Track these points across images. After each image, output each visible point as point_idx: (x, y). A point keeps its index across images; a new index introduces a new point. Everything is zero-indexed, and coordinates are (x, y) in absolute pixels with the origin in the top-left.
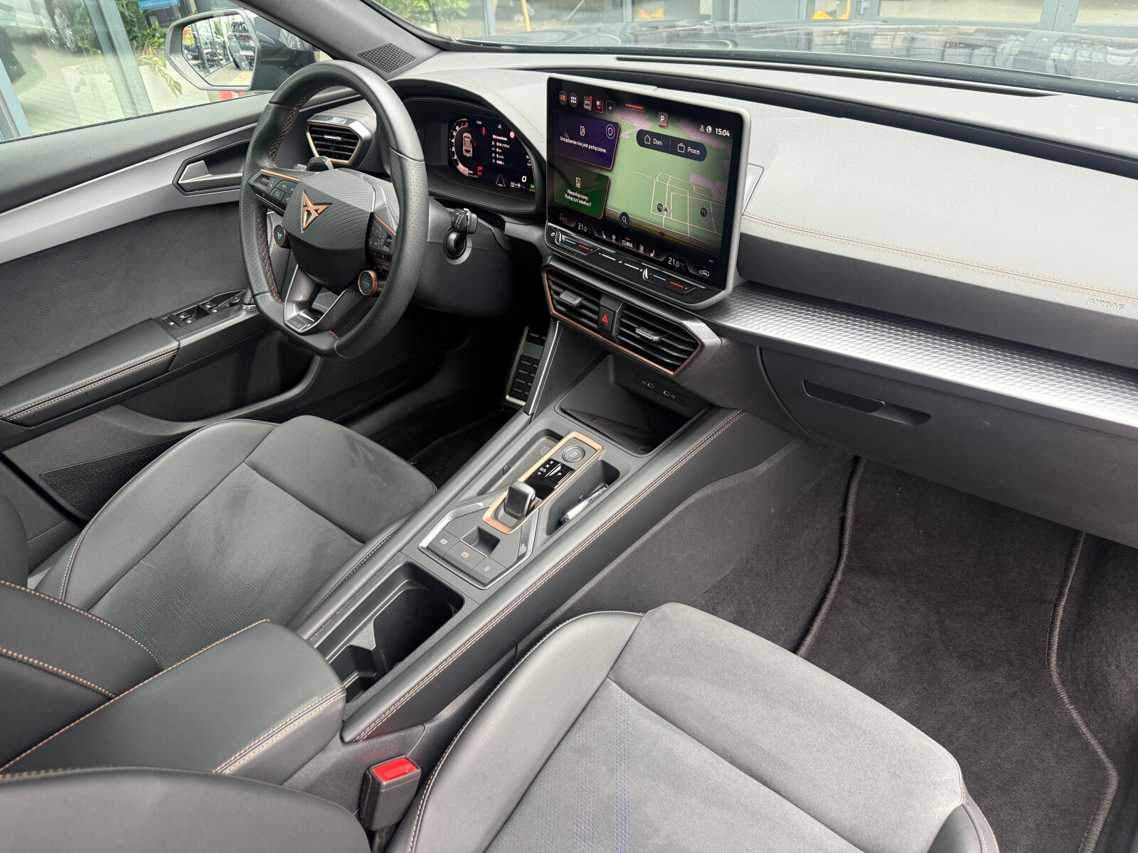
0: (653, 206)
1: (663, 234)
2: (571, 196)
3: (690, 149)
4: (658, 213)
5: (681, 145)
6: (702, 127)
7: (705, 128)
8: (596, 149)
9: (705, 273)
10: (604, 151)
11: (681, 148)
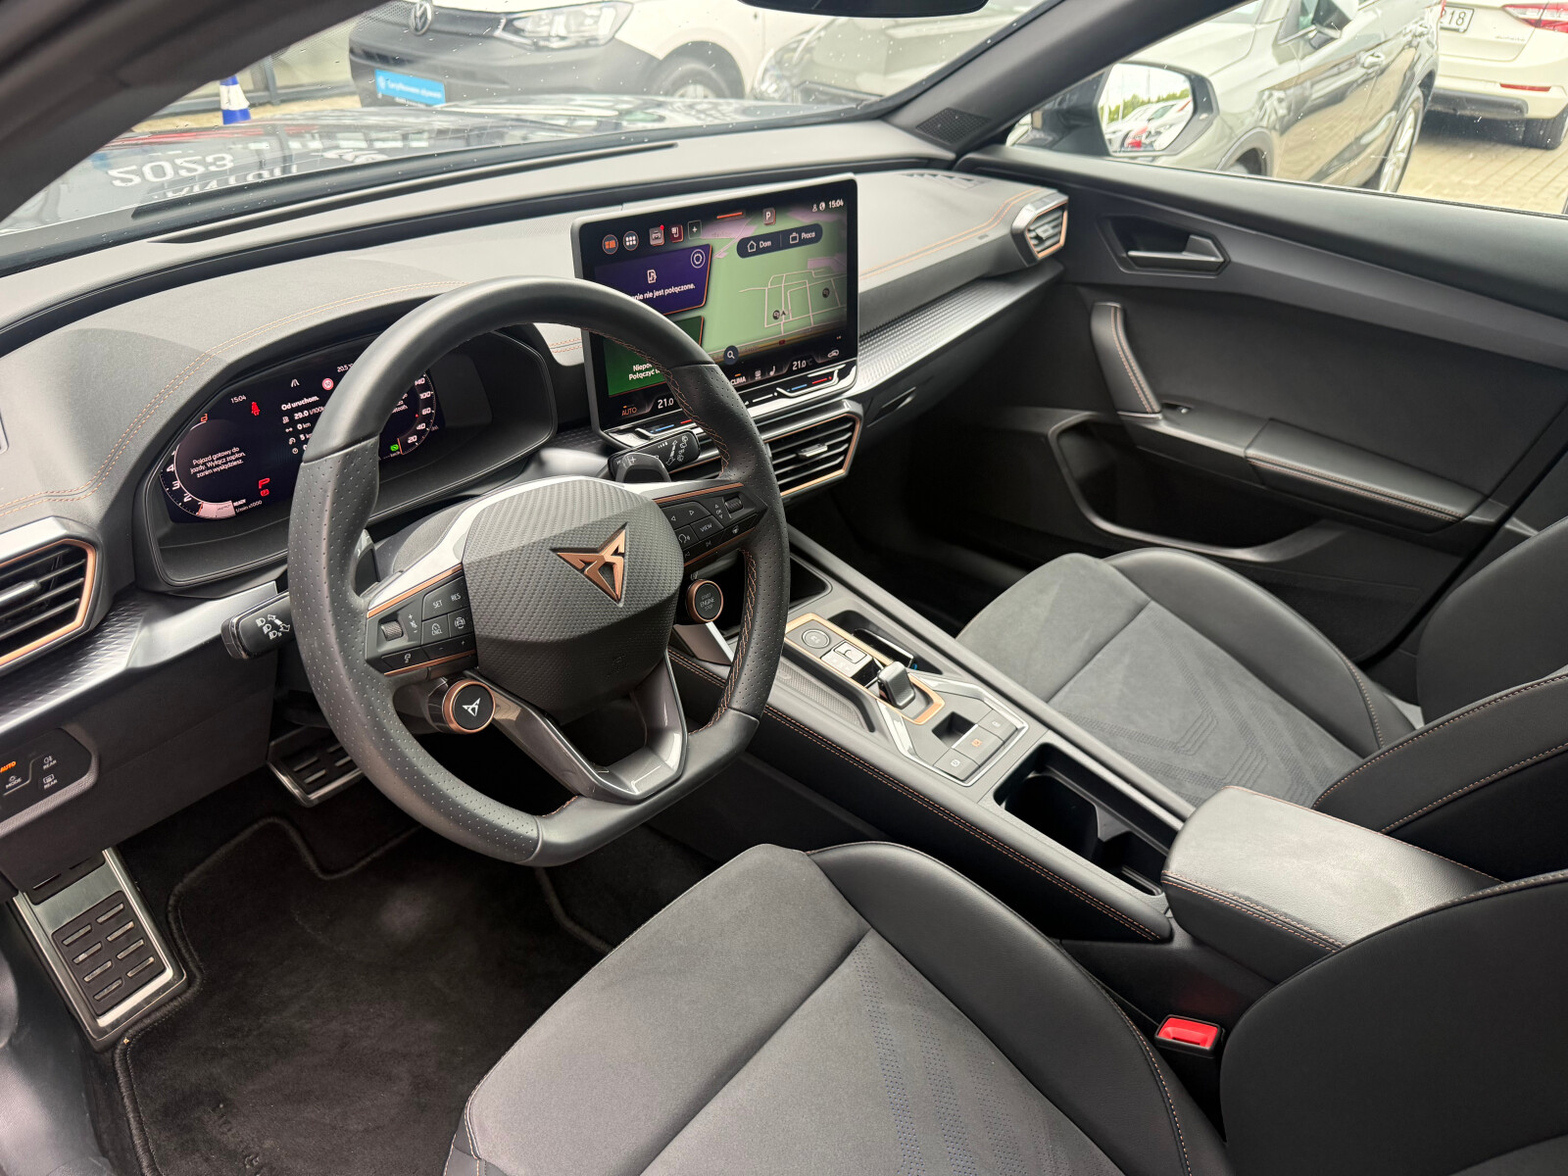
0: (768, 314)
1: (784, 341)
2: (640, 371)
3: (804, 235)
4: (776, 323)
5: (794, 234)
6: (815, 206)
7: (818, 207)
8: (677, 290)
9: (834, 353)
10: (692, 286)
11: (794, 239)
